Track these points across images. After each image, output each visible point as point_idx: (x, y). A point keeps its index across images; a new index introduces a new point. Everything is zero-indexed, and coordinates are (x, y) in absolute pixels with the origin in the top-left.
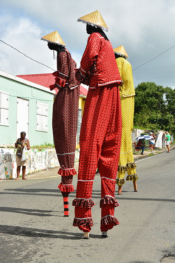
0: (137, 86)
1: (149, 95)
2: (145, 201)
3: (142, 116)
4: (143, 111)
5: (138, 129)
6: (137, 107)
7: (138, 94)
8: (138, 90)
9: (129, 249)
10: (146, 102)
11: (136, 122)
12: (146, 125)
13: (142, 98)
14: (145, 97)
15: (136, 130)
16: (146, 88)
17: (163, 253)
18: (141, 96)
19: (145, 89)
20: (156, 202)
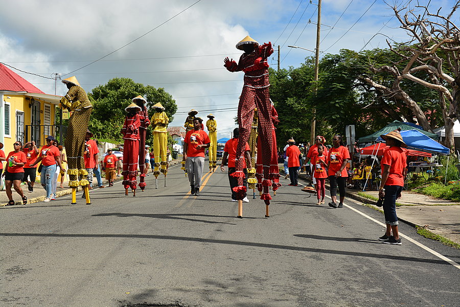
0: (107, 84)
1: (123, 96)
2: (104, 238)
3: (114, 125)
4: (116, 118)
5: (107, 143)
6: (108, 112)
7: (108, 95)
8: (109, 89)
9: (73, 300)
10: (120, 106)
11: (105, 133)
12: (119, 138)
13: (114, 100)
14: (118, 99)
15: (105, 144)
16: (120, 86)
17: (119, 303)
18: (113, 96)
19: (119, 88)
20: (120, 239)
